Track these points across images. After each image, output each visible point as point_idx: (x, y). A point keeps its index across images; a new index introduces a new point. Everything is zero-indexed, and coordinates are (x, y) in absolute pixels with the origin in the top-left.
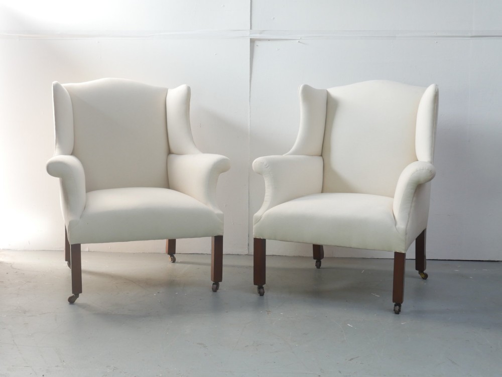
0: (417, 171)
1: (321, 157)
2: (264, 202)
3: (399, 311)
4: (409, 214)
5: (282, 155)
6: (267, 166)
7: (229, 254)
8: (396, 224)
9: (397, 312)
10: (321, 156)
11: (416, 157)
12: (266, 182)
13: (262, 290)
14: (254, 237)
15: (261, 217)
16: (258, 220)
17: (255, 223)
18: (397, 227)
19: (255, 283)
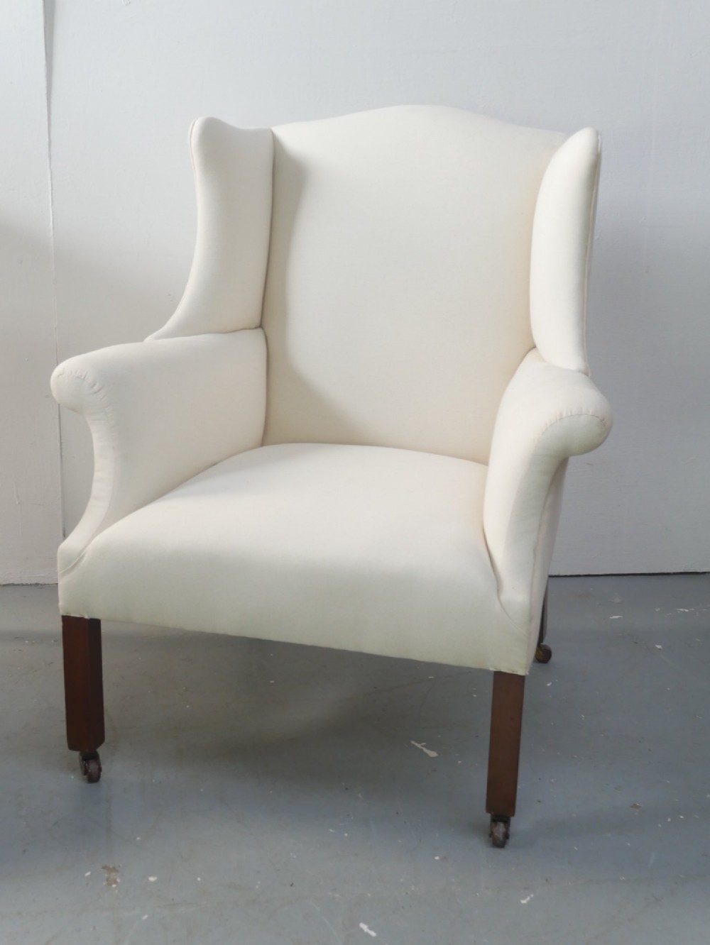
0: (561, 419)
1: (259, 331)
2: (92, 502)
3: (506, 836)
4: (534, 551)
5: (142, 340)
6: (96, 388)
7: (13, 585)
8: (499, 589)
9: (499, 843)
10: (261, 326)
11: (530, 335)
12: (95, 437)
13: (93, 767)
14: (62, 612)
15: (80, 556)
16: (73, 562)
17: (64, 574)
18: (504, 597)
19: (73, 745)
